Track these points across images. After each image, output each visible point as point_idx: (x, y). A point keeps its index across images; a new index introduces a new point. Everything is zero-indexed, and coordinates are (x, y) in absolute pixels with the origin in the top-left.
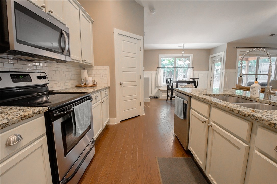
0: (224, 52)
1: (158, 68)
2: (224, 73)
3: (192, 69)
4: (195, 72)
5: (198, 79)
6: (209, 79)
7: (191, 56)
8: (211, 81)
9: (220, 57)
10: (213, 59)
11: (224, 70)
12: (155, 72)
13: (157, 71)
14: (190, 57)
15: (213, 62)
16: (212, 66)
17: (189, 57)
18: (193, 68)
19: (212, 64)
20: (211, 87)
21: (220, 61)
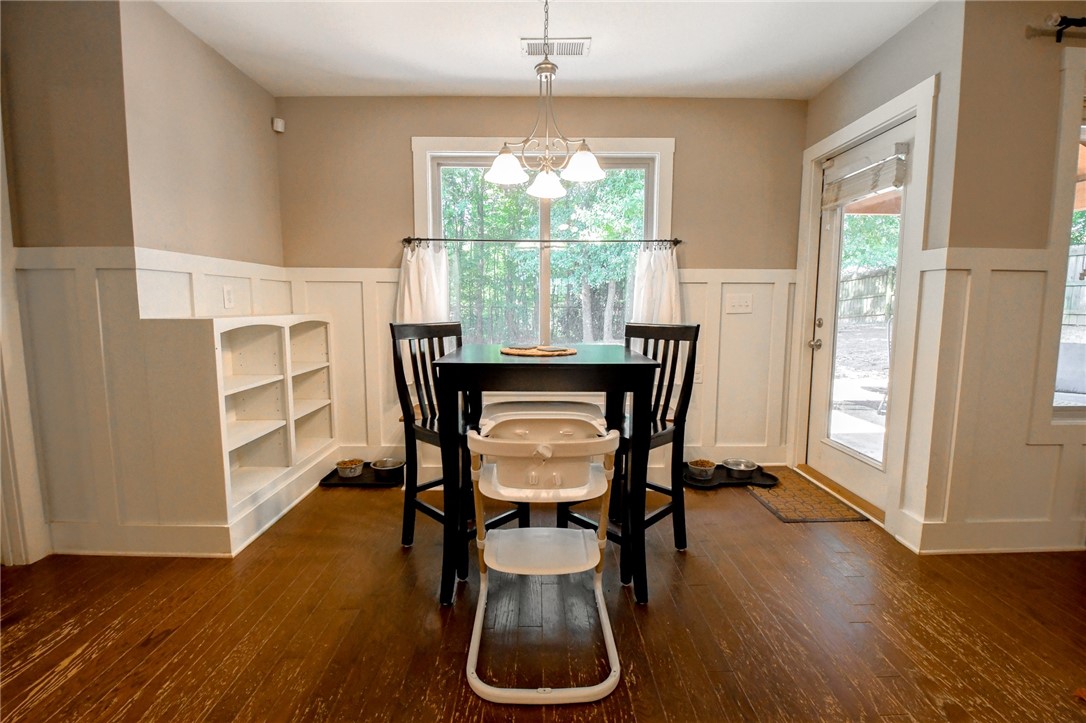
0: (932, 80)
1: (408, 241)
2: (937, 285)
3: (667, 255)
4: (689, 274)
5: (691, 333)
6: (801, 333)
7: (661, 149)
8: (815, 346)
9: (901, 135)
10: (833, 174)
11: (943, 252)
12: (387, 274)
13: (399, 267)
14: (653, 159)
15: (831, 195)
16: (826, 227)
17: (647, 163)
18: (676, 242)
19: (826, 215)
20: (813, 405)
21: (892, 173)
